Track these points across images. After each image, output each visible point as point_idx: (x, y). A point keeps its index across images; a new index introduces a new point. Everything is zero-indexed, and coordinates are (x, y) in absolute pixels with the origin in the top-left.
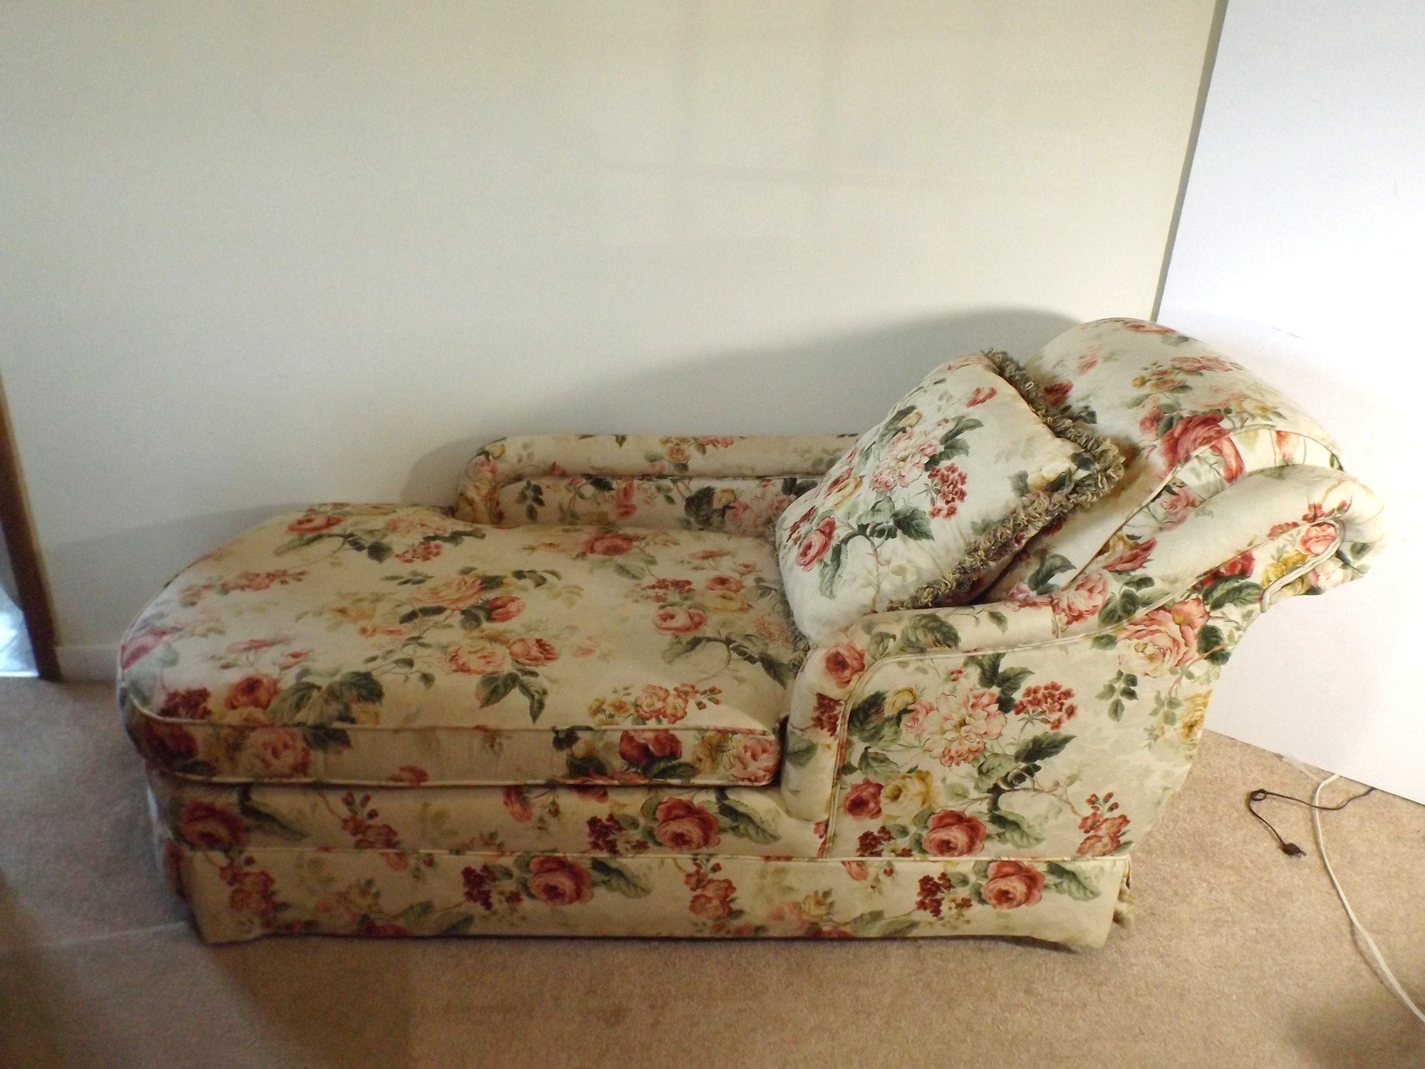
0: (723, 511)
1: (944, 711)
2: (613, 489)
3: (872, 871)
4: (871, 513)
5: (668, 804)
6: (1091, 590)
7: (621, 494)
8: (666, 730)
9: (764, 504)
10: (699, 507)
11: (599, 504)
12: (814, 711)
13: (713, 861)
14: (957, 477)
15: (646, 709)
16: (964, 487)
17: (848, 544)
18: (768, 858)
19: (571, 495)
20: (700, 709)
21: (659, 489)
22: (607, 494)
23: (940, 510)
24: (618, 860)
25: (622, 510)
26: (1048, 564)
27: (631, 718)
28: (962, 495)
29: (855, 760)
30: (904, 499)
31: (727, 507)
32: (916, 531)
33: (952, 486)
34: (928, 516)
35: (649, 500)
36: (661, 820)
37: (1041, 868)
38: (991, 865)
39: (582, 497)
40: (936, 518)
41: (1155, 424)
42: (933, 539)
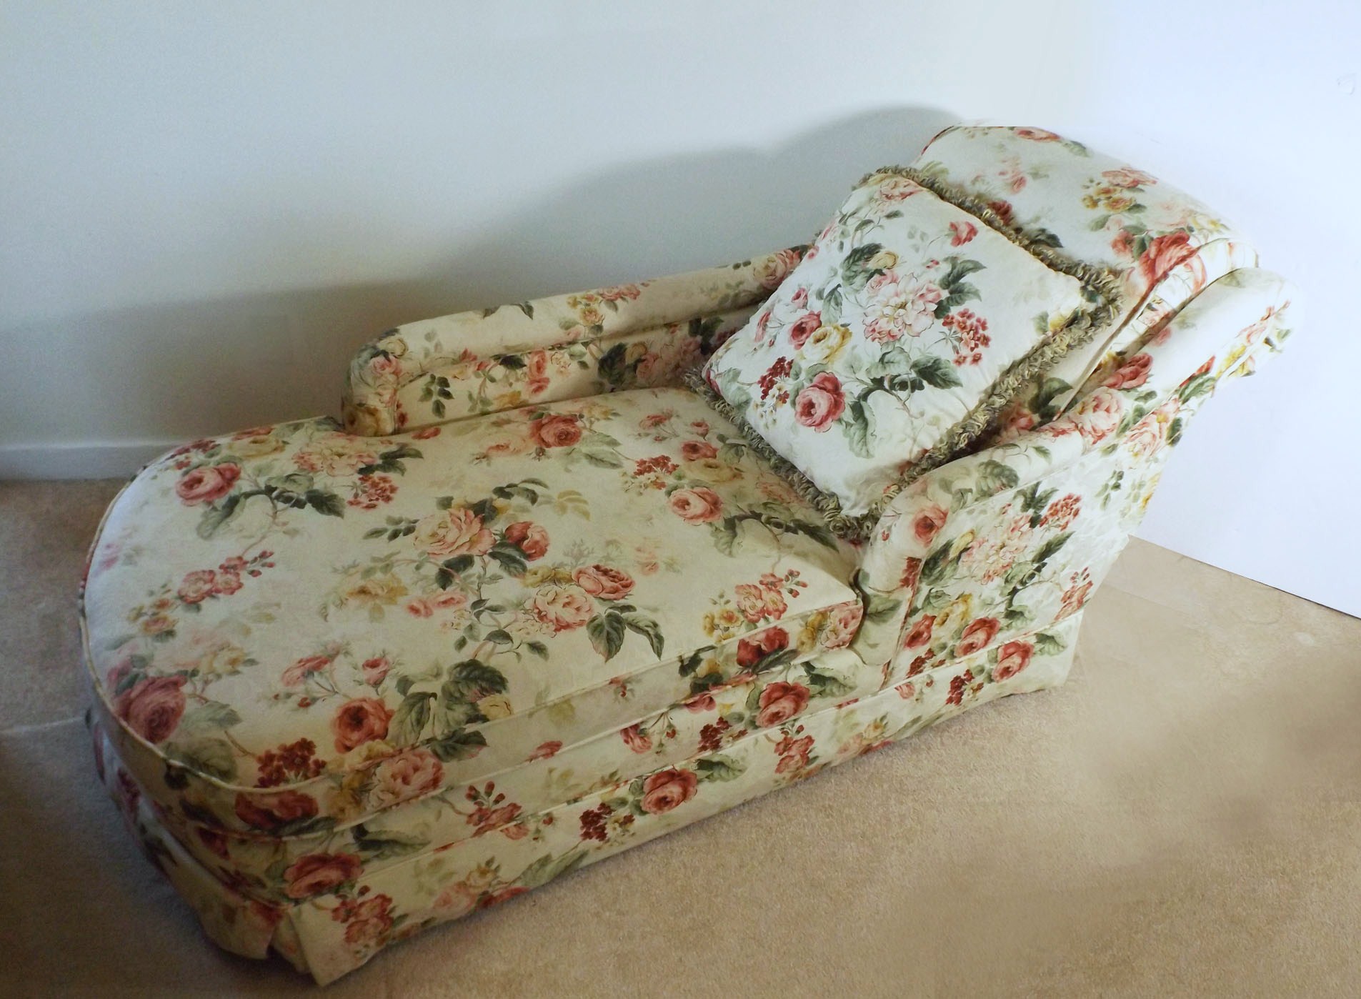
0: (635, 367)
1: (992, 542)
2: (525, 366)
3: (917, 687)
4: (880, 365)
5: (767, 691)
6: (1107, 410)
7: (534, 369)
8: (775, 628)
9: (671, 351)
10: (611, 367)
11: (511, 385)
12: (903, 573)
13: (797, 724)
14: (975, 323)
15: (752, 612)
16: (986, 333)
17: (868, 401)
18: (840, 706)
19: (480, 381)
20: (795, 596)
21: (572, 356)
22: (519, 372)
23: (965, 358)
24: (720, 753)
25: (535, 386)
26: (1046, 388)
27: (744, 624)
28: (986, 341)
29: (919, 604)
30: (920, 349)
31: (639, 361)
32: (944, 381)
33: (972, 332)
34: (953, 365)
35: (562, 369)
36: (763, 707)
37: (1032, 640)
38: (1000, 650)
39: (493, 380)
40: (963, 365)
41: (1128, 246)
42: (961, 385)
